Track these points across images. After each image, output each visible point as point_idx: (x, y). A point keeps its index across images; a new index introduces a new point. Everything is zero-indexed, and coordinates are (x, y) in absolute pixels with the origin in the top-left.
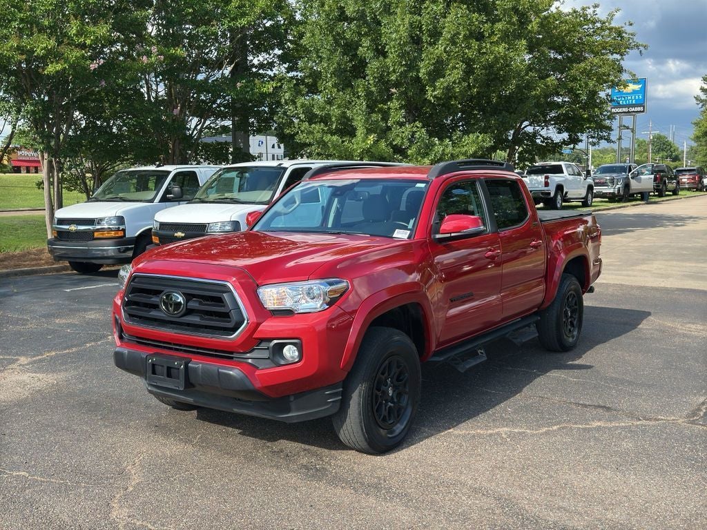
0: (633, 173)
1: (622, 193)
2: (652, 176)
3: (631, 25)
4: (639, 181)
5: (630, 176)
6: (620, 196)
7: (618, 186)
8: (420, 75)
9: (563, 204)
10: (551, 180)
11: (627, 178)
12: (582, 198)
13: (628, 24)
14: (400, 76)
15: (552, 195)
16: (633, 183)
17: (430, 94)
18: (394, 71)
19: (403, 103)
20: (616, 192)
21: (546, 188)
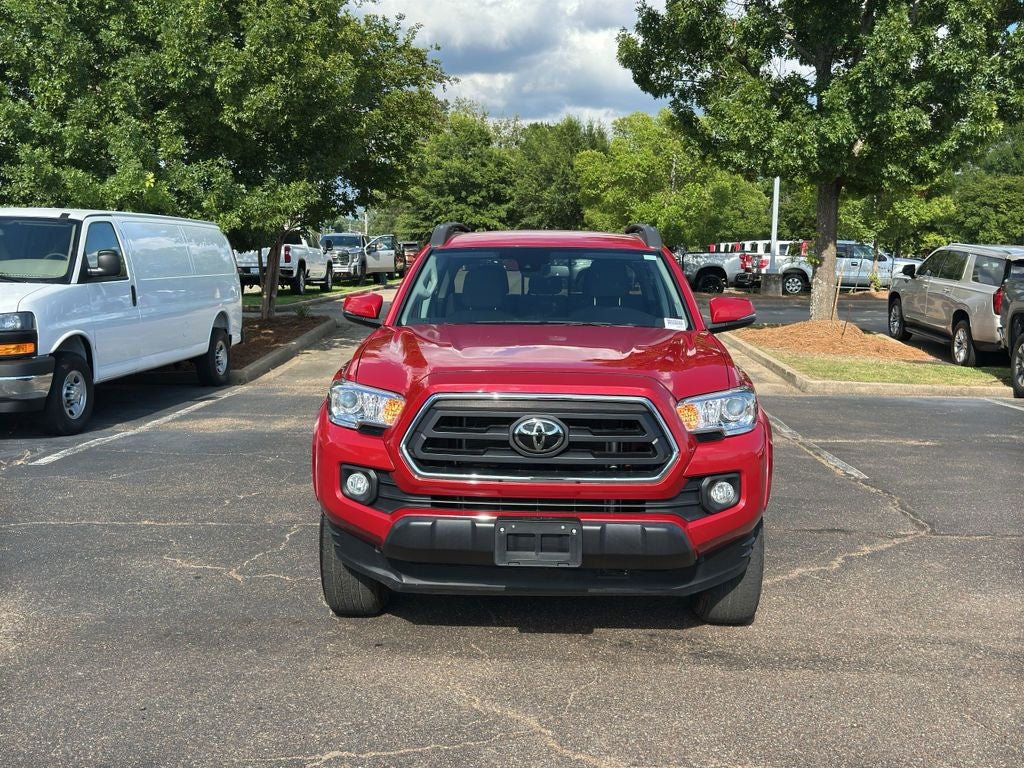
0: (369, 247)
1: (359, 273)
2: (393, 252)
3: (439, 48)
4: (377, 258)
5: (365, 251)
6: (356, 277)
7: (353, 264)
8: (217, 87)
9: (307, 287)
10: (293, 252)
11: (362, 253)
12: (322, 280)
13: (434, 47)
14: (185, 83)
15: (295, 275)
16: (369, 259)
17: (227, 116)
18: (174, 74)
19: (182, 125)
20: (352, 272)
21: (287, 265)
